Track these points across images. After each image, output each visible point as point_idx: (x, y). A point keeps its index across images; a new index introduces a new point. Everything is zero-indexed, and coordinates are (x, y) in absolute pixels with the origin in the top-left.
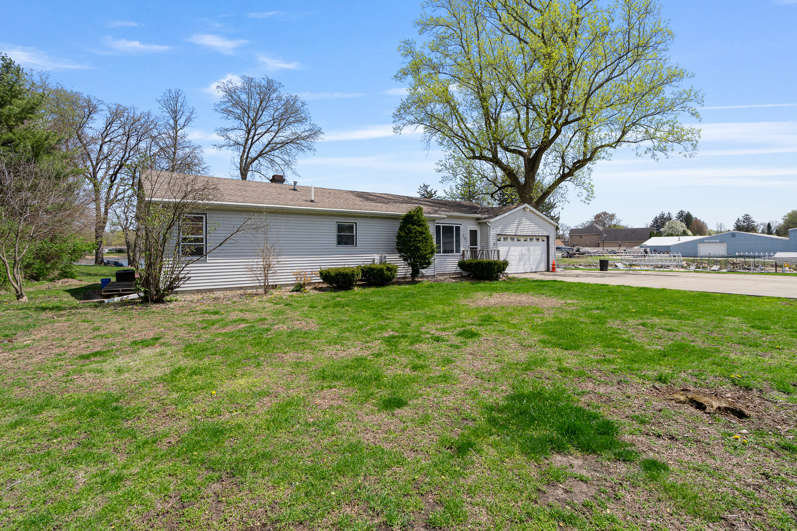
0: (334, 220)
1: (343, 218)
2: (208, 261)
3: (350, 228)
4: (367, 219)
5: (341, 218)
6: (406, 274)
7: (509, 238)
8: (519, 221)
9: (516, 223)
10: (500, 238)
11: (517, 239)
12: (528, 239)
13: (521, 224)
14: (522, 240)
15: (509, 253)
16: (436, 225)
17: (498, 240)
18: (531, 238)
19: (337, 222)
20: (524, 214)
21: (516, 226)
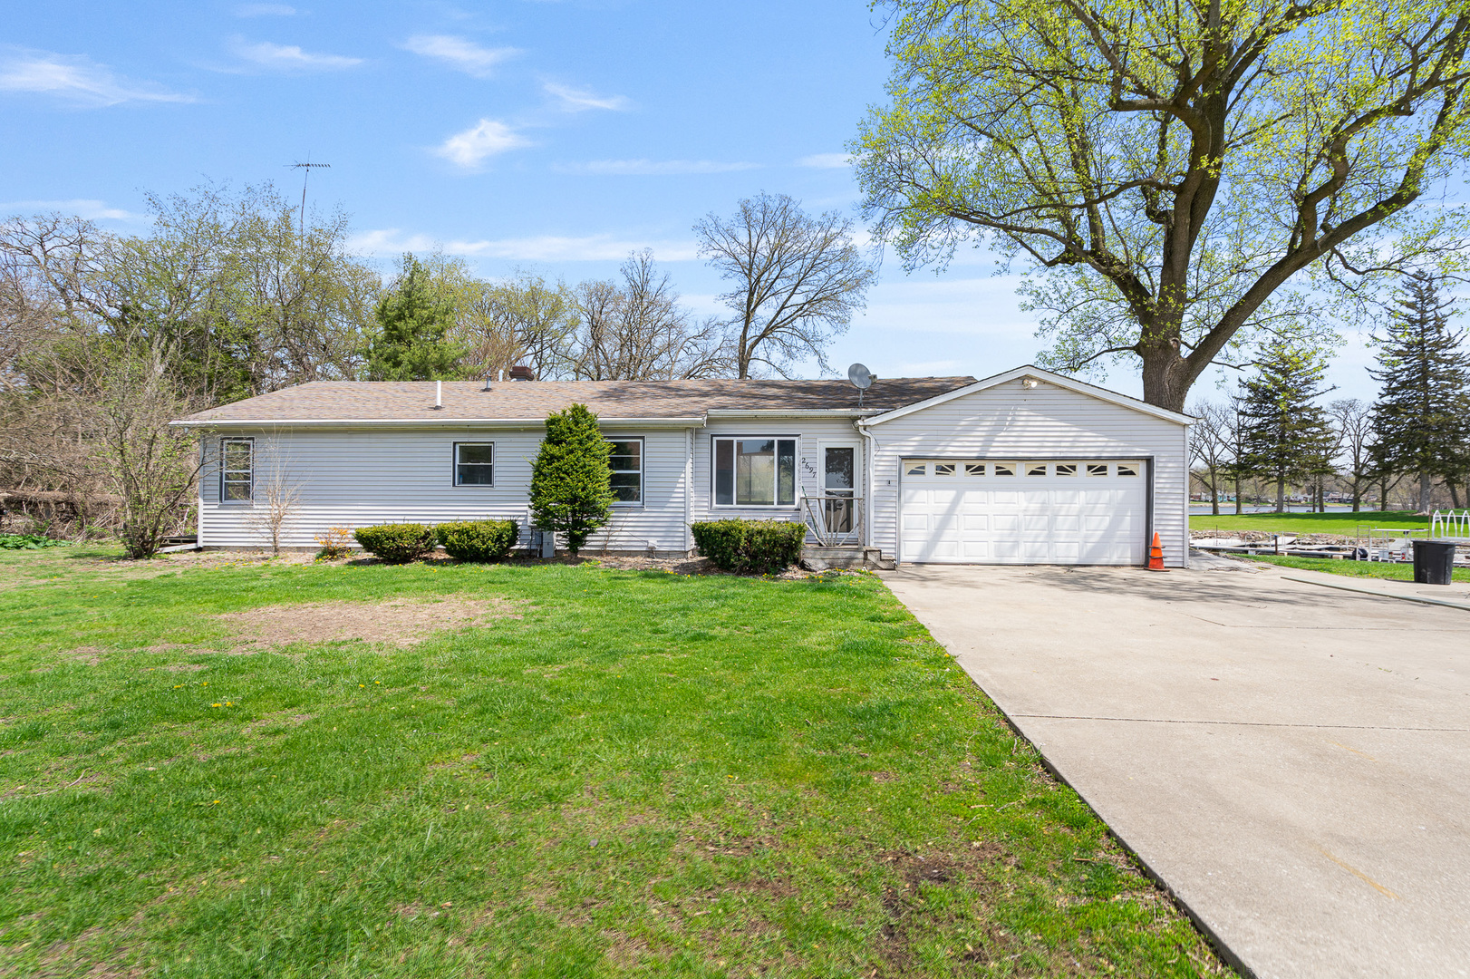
0: (449, 440)
1: (467, 435)
2: (255, 507)
3: (485, 453)
4: (517, 435)
5: (462, 435)
6: (605, 546)
7: (960, 467)
8: (1003, 418)
9: (988, 423)
10: (923, 468)
11: (997, 468)
12: (1051, 468)
13: (1010, 426)
14: (1021, 470)
15: (959, 508)
16: (715, 439)
17: (912, 472)
18: (1064, 464)
19: (455, 443)
20: (1025, 397)
21: (984, 434)
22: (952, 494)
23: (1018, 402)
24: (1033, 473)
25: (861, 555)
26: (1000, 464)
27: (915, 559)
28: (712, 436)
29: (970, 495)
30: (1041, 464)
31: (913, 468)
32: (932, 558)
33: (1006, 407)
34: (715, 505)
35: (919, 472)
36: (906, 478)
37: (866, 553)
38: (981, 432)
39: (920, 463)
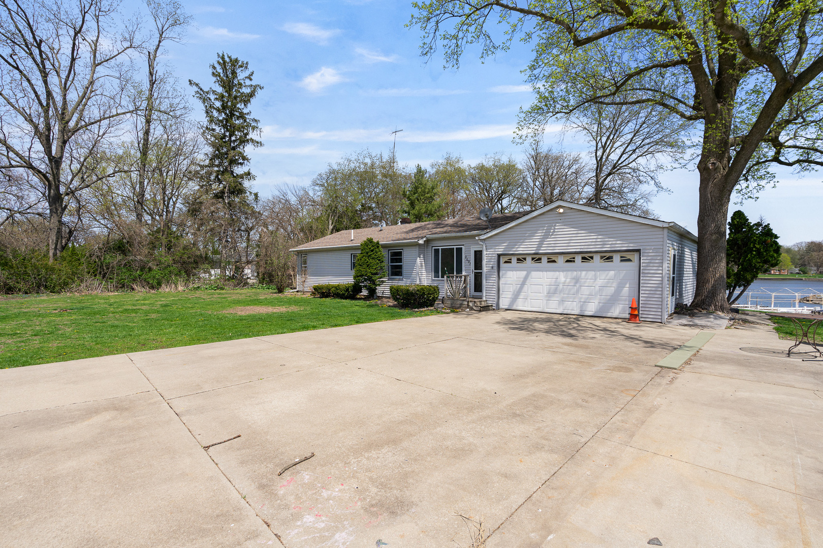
5: (353, 251)
7: (529, 259)
8: (548, 231)
9: (540, 234)
10: (511, 259)
11: (548, 259)
12: (578, 258)
13: (552, 235)
14: (561, 260)
15: (528, 281)
16: (433, 248)
17: (506, 262)
18: (586, 255)
19: (351, 254)
20: (560, 218)
21: (538, 240)
22: (524, 273)
23: (556, 221)
24: (567, 261)
25: (466, 303)
26: (550, 256)
27: (506, 307)
28: (432, 247)
29: (534, 274)
30: (572, 256)
31: (506, 260)
32: (514, 307)
33: (550, 225)
34: (433, 278)
35: (509, 262)
36: (502, 265)
37: (468, 302)
38: (536, 239)
39: (509, 257)
